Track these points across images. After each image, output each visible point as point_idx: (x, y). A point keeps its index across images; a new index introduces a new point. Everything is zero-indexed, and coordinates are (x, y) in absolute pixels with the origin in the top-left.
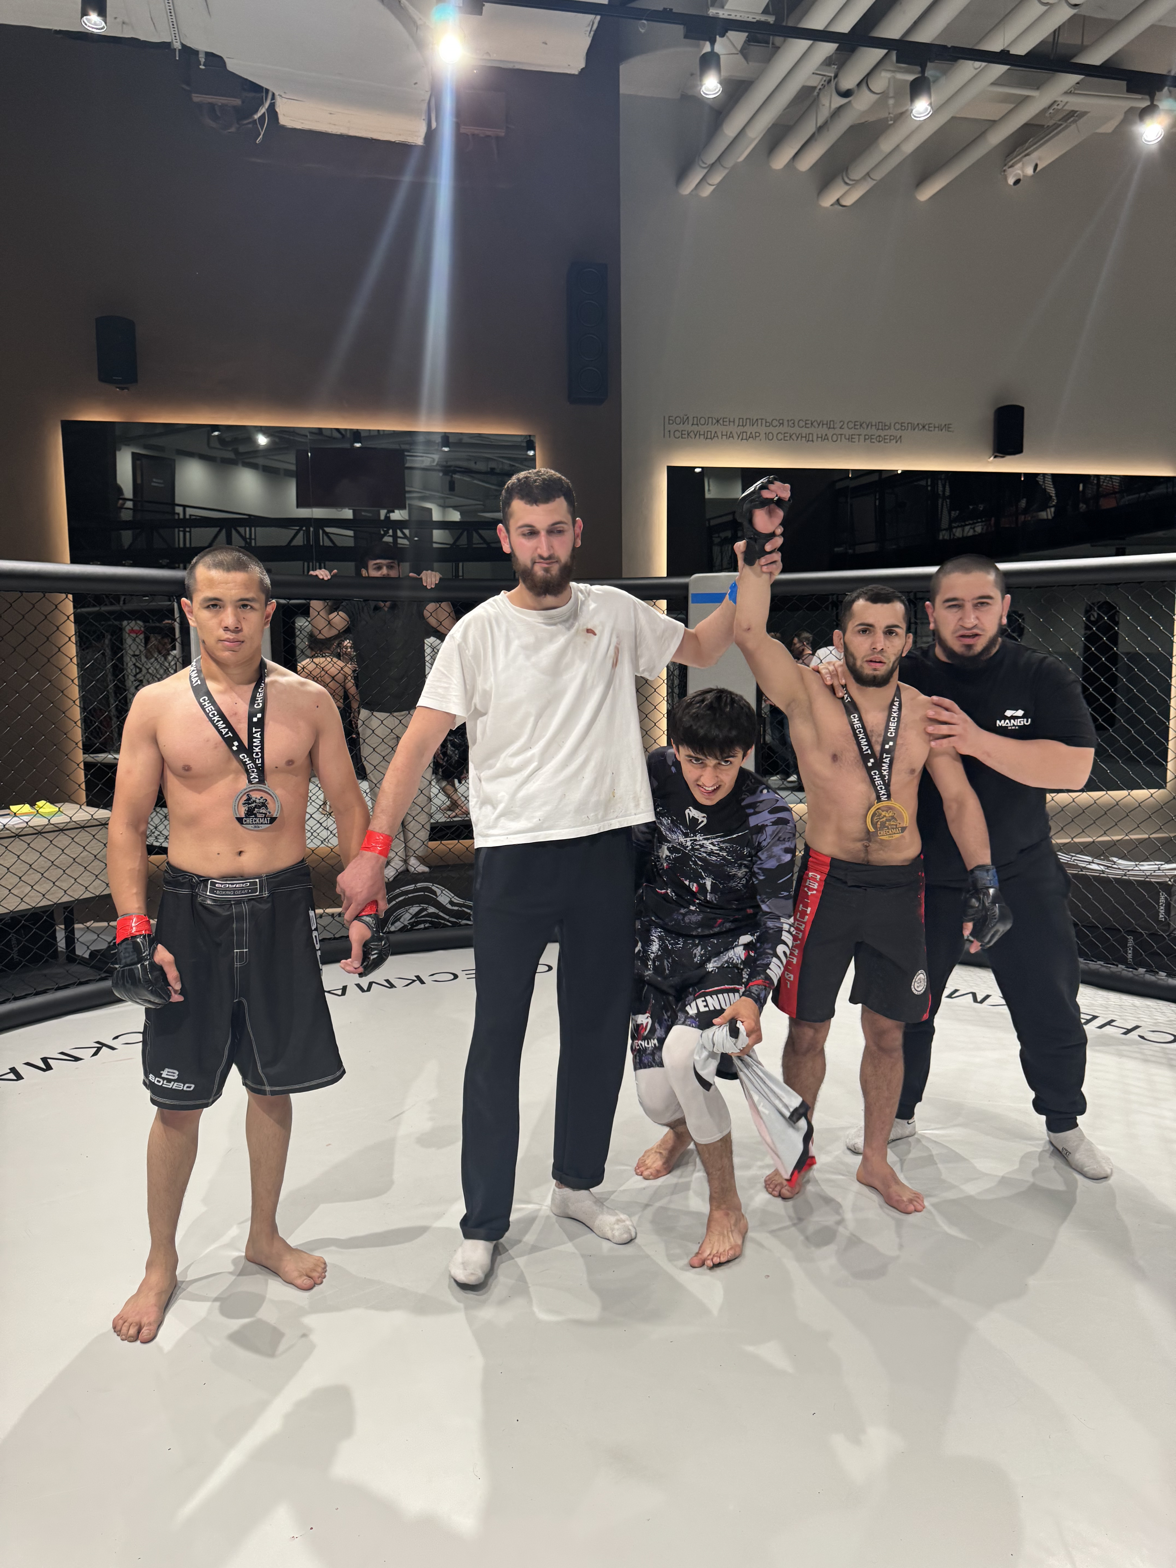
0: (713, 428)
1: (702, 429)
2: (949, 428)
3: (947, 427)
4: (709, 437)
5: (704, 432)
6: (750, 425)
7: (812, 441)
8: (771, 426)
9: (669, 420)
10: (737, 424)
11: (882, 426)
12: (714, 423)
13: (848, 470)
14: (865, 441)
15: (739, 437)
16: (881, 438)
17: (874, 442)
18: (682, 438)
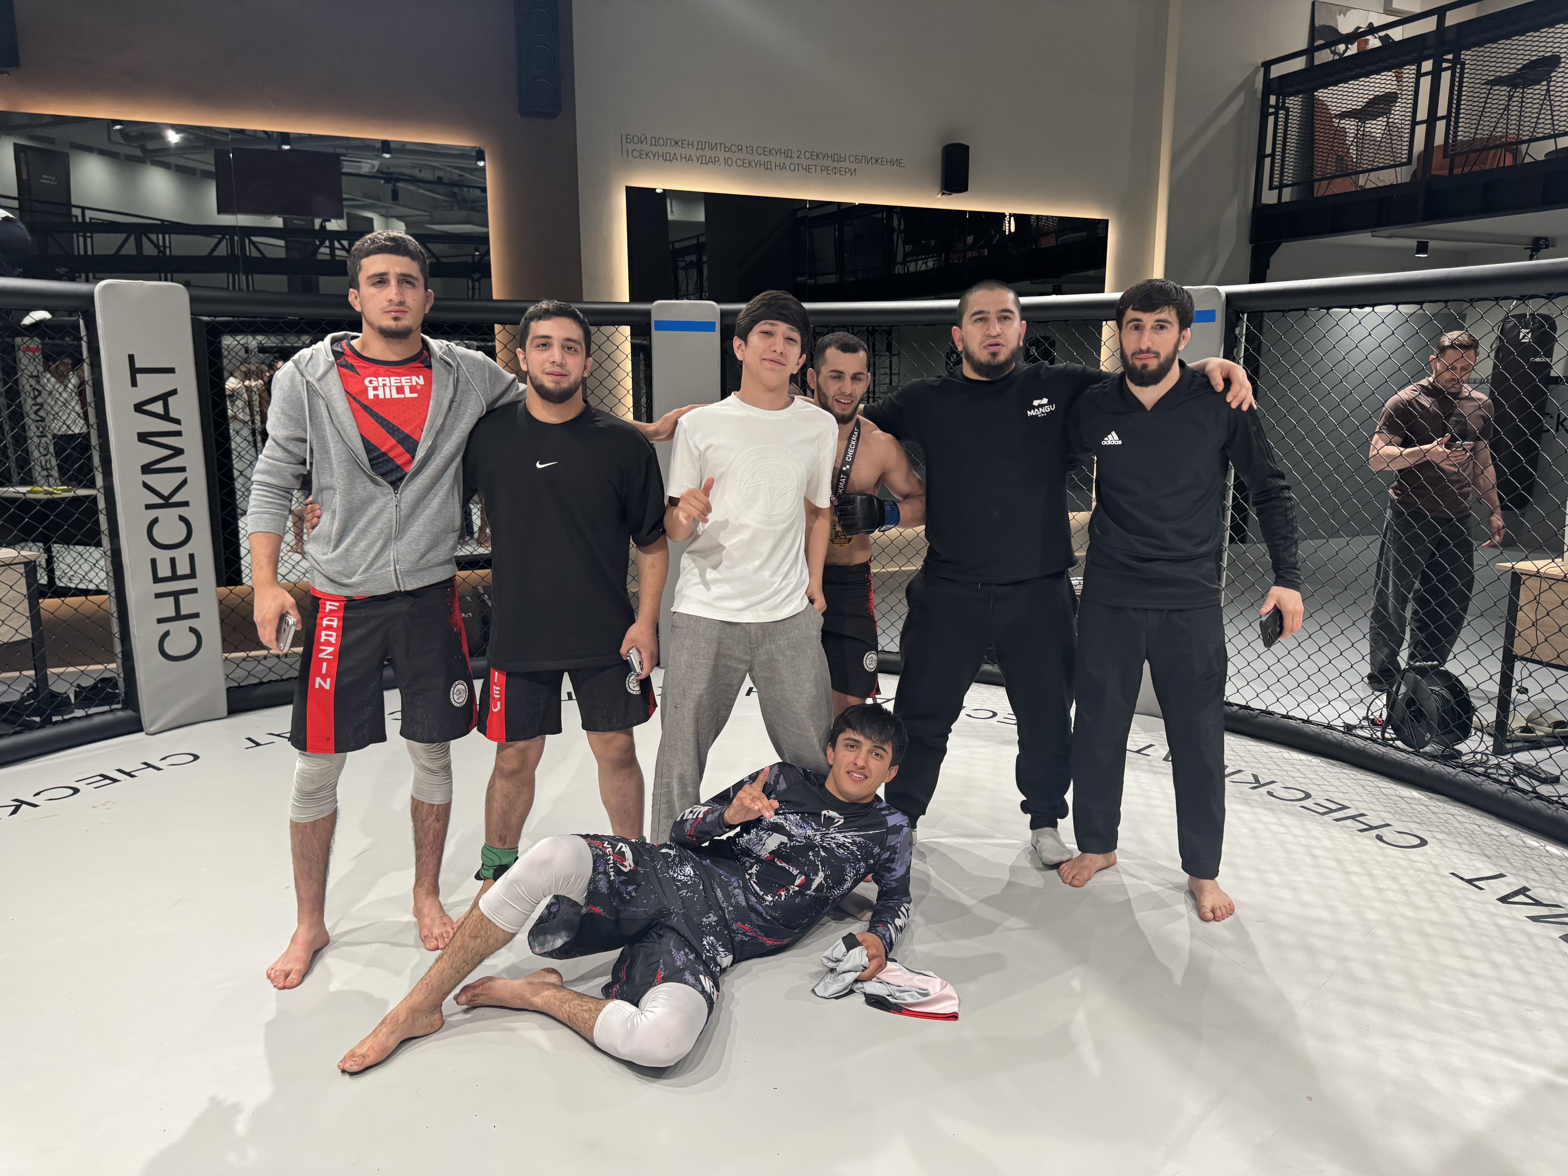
0: (673, 150)
1: (661, 150)
2: (900, 163)
4: (668, 158)
5: (663, 153)
6: (709, 149)
7: (771, 169)
8: (730, 151)
9: (627, 139)
10: (695, 146)
11: (838, 158)
12: (673, 144)
13: (806, 201)
14: (821, 173)
15: (698, 160)
16: (836, 170)
17: (830, 174)
18: (640, 158)
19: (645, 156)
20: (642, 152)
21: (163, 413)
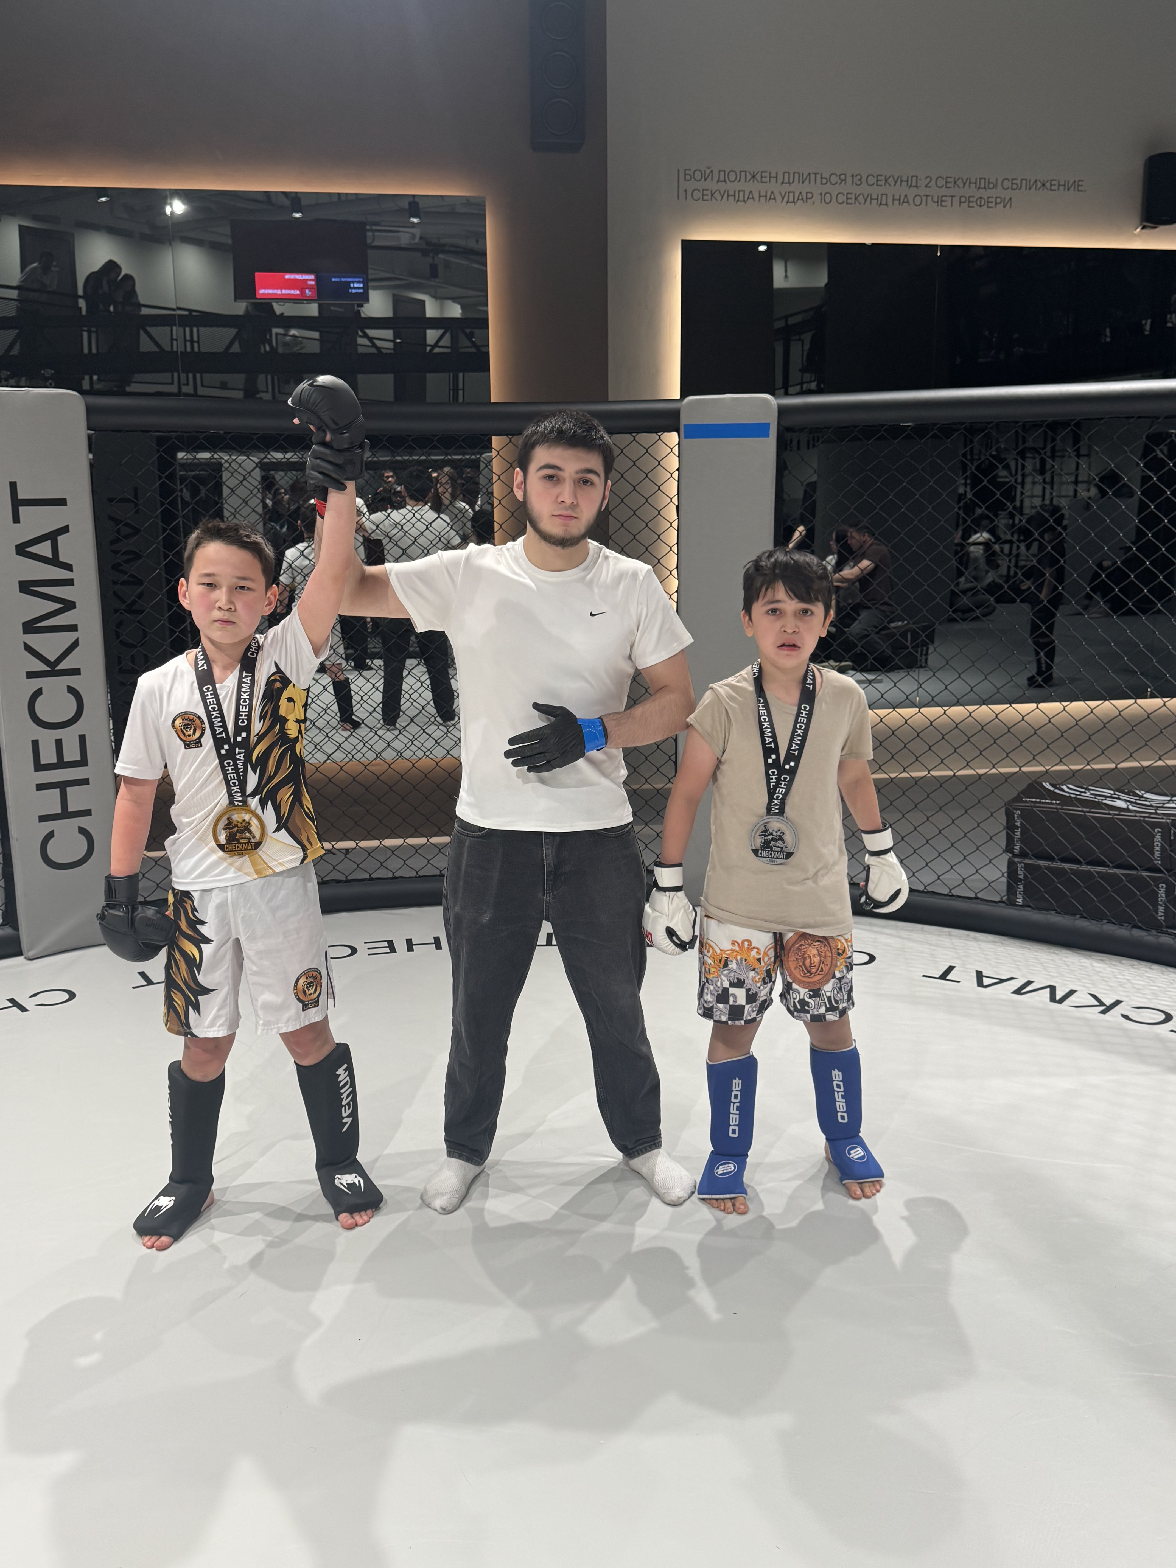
0: (747, 187)
1: (731, 187)
3: (1077, 185)
4: (741, 198)
5: (735, 192)
6: (799, 182)
7: (886, 204)
8: (829, 183)
9: (685, 175)
10: (780, 180)
11: (985, 184)
12: (748, 179)
13: (936, 246)
14: (960, 205)
15: (783, 199)
16: (983, 201)
17: (973, 207)
18: (703, 200)
19: (709, 197)
20: (705, 192)
21: (50, 556)
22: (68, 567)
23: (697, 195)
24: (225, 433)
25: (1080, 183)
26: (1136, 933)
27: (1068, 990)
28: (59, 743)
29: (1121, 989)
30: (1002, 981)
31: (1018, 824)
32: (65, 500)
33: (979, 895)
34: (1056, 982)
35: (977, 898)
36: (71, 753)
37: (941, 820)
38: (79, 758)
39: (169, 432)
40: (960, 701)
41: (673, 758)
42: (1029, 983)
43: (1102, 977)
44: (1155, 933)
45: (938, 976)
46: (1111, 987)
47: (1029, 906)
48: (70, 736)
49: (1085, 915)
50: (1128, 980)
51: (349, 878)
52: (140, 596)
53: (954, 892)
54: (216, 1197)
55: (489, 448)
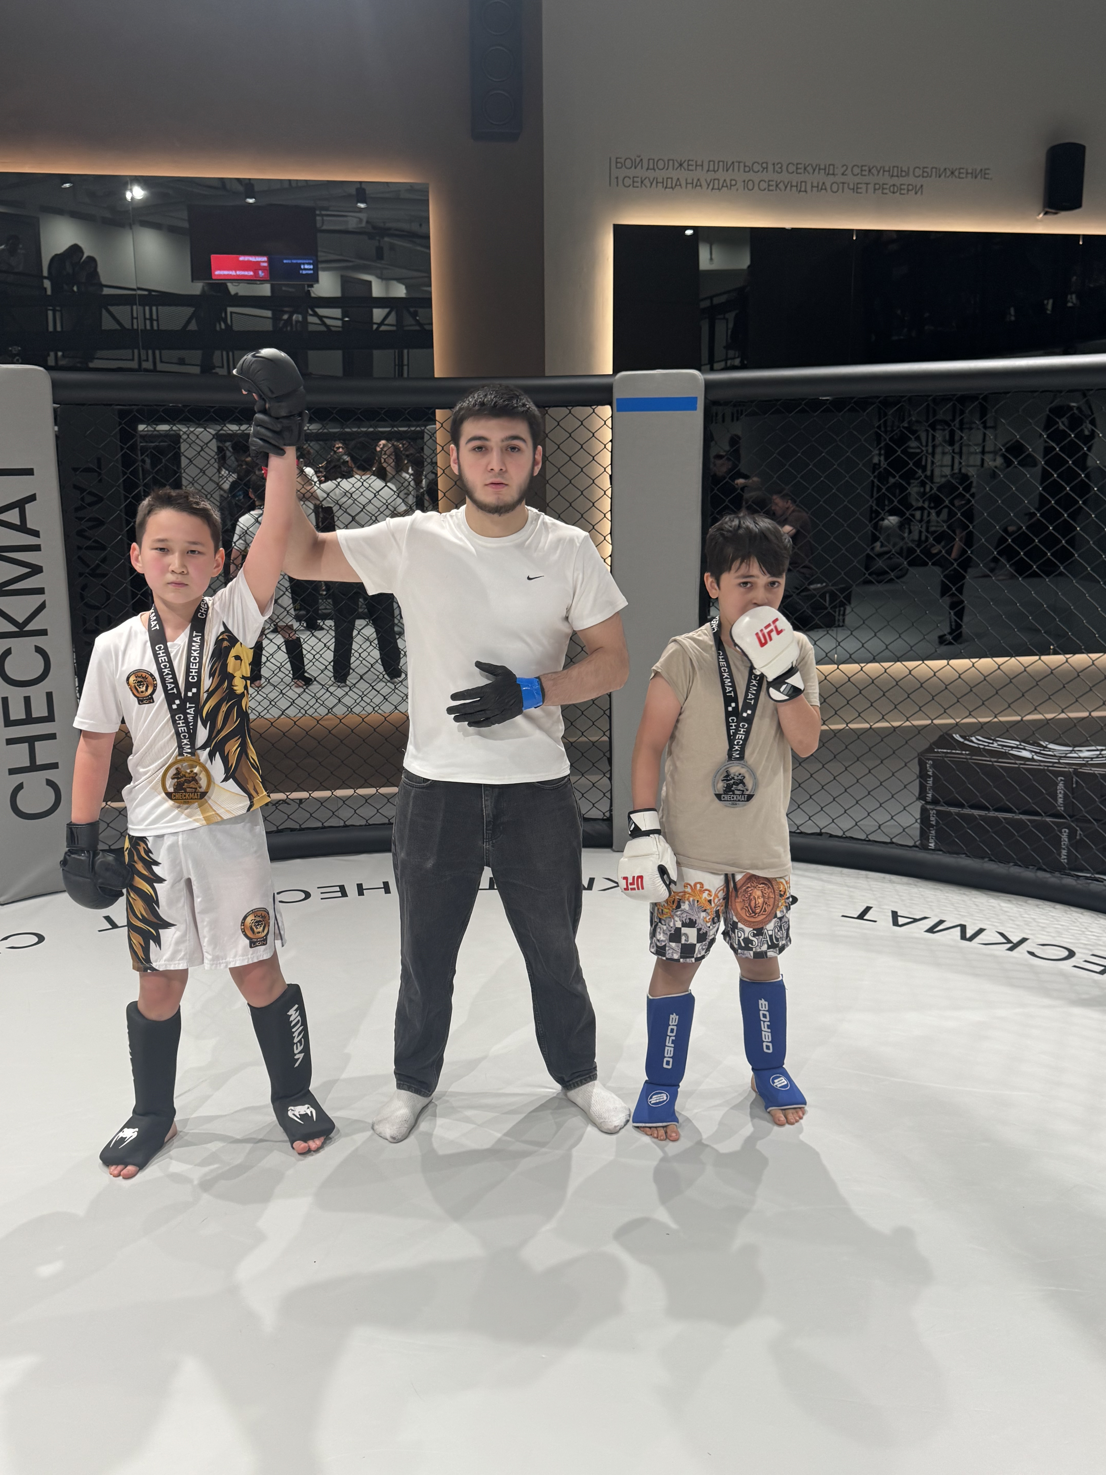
0: (674, 174)
1: (660, 174)
2: (985, 174)
3: (983, 173)
5: (663, 179)
6: (723, 170)
7: (806, 191)
8: (751, 171)
9: (617, 163)
10: (706, 167)
11: (898, 173)
12: (676, 167)
13: (852, 230)
14: (874, 192)
15: (709, 185)
16: (896, 189)
17: (886, 194)
18: (633, 187)
19: (639, 184)
20: (635, 179)
21: (19, 523)
22: (36, 534)
23: (628, 182)
24: (184, 406)
25: (987, 171)
26: (1041, 874)
27: (977, 929)
28: (27, 700)
29: (1026, 927)
30: (915, 920)
31: (930, 773)
32: (32, 470)
33: (894, 840)
34: (966, 921)
35: (892, 843)
36: (39, 710)
37: (859, 769)
38: (45, 714)
39: (130, 405)
40: (876, 658)
41: (608, 712)
42: (941, 922)
43: (1009, 916)
44: (1059, 875)
45: (856, 916)
46: (1018, 925)
47: (941, 850)
48: (37, 694)
49: (993, 858)
50: (1034, 919)
51: (303, 826)
52: (104, 560)
53: (871, 837)
54: (179, 1129)
55: (433, 420)
